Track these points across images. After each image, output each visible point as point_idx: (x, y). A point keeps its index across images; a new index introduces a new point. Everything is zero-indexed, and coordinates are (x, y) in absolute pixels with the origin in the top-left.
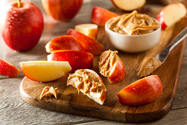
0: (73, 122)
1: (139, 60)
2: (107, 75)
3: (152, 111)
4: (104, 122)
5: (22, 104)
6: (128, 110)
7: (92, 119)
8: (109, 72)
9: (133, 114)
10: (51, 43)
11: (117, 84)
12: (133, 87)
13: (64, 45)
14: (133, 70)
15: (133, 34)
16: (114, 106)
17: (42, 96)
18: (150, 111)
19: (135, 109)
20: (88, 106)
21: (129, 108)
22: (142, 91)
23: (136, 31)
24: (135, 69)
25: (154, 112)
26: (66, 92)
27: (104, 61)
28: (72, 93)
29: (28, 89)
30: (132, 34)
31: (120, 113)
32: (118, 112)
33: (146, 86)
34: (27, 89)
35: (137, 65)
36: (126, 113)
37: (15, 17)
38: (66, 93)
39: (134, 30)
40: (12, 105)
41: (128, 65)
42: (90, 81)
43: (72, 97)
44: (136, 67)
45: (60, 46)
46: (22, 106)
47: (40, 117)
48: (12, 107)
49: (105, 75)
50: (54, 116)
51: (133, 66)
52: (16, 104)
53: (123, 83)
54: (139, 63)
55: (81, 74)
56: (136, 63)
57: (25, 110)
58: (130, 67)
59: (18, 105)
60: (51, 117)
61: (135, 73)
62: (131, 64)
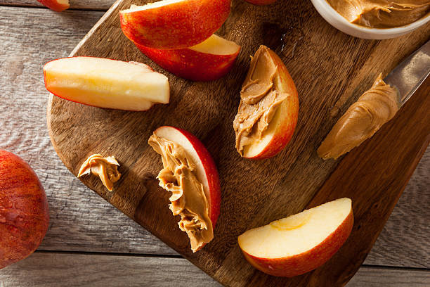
8: (251, 145)
12: (270, 264)
15: (361, 20)
17: (84, 171)
23: (372, 11)
26: (140, 166)
29: (62, 126)
30: (356, 22)
34: (58, 123)
38: (140, 169)
39: (370, 7)
41: (320, 77)
42: (186, 200)
43: (148, 191)
44: (335, 95)
45: (150, 37)
46: (47, 150)
47: (75, 209)
48: (26, 148)
49: (239, 147)
50: (104, 214)
51: (329, 87)
52: (37, 138)
53: (278, 166)
54: (351, 75)
55: (174, 165)
56: (342, 72)
57: (50, 169)
58: (321, 91)
59: (41, 145)
60: (97, 216)
61: (322, 125)
62: (328, 75)
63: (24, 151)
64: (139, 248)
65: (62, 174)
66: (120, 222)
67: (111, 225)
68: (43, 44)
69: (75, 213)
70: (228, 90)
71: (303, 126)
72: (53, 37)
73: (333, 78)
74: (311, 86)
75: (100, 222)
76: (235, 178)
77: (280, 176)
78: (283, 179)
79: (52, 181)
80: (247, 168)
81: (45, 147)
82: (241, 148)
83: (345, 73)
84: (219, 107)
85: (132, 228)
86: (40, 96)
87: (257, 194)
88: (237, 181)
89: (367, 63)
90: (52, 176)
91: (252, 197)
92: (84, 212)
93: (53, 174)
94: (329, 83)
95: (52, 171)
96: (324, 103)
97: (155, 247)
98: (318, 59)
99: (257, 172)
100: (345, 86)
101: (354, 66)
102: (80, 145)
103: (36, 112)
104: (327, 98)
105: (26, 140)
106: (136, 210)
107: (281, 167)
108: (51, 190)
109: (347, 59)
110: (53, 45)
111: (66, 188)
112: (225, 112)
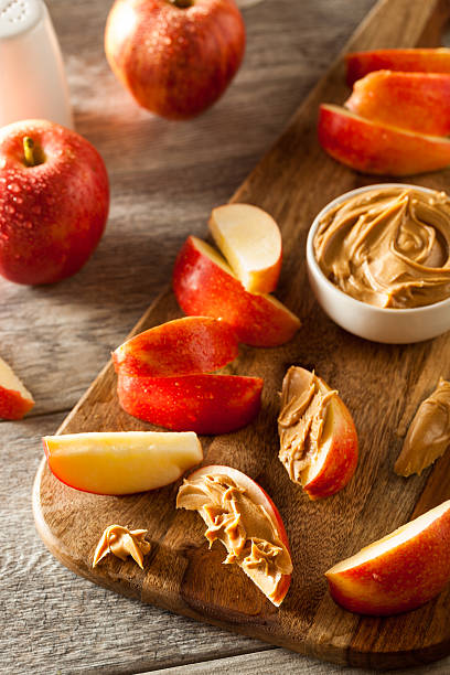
0: (192, 656)
1: (408, 377)
2: (299, 479)
3: (427, 643)
4: (283, 659)
5: (39, 561)
6: (353, 639)
7: (247, 642)
8: (307, 468)
9: (369, 654)
10: (130, 349)
11: (328, 504)
12: (374, 571)
13: (171, 358)
14: (383, 430)
15: (394, 303)
16: (314, 614)
17: (100, 555)
18: (419, 645)
19: (374, 631)
20: (236, 608)
21: (359, 625)
22: (399, 581)
23: (402, 292)
24: (390, 424)
25: (432, 646)
26: (173, 538)
27: (293, 419)
28: (192, 542)
29: (58, 516)
30: (390, 306)
31: (330, 645)
32: (325, 640)
33: (413, 567)
34: (53, 514)
35: (398, 402)
36: (348, 649)
37: (15, 205)
38: (172, 541)
39: (398, 286)
40: (9, 561)
41: (371, 401)
42: (246, 528)
43: (190, 562)
44: (395, 415)
45: (156, 364)
46: (38, 568)
47: (93, 625)
48: (10, 571)
49: (293, 476)
50: (134, 623)
51: (385, 409)
52: (21, 558)
53: (350, 501)
54: (407, 393)
55: (220, 494)
56: (397, 391)
57: (48, 588)
58: (377, 414)
59: (29, 564)
60: (126, 626)
61: (390, 447)
62: (379, 397)
63: (8, 575)
64: (194, 651)
65: (66, 590)
66: (160, 627)
67: (148, 633)
68: (7, 457)
69: (95, 630)
70: (261, 437)
71: (368, 454)
72: (18, 447)
73: (388, 399)
74: (363, 413)
75: (131, 632)
76: (300, 524)
77: (357, 511)
78: (362, 512)
79: (54, 601)
80: (313, 511)
81: (36, 565)
82: (297, 475)
83: (400, 392)
84: (254, 456)
85: (178, 631)
86: (15, 511)
87: (333, 536)
88: (303, 527)
89: (421, 377)
90: (53, 595)
91: (328, 540)
92: (106, 627)
93: (54, 592)
94: (384, 405)
95: (51, 590)
96: (385, 426)
97: (216, 645)
98: (362, 385)
99: (326, 512)
100: (405, 404)
101: (408, 383)
102: (88, 530)
103: (13, 530)
104: (387, 419)
105: (7, 563)
106: (181, 586)
107: (355, 501)
108: (55, 611)
109: (397, 378)
110: (19, 456)
111: (75, 604)
112: (264, 459)
